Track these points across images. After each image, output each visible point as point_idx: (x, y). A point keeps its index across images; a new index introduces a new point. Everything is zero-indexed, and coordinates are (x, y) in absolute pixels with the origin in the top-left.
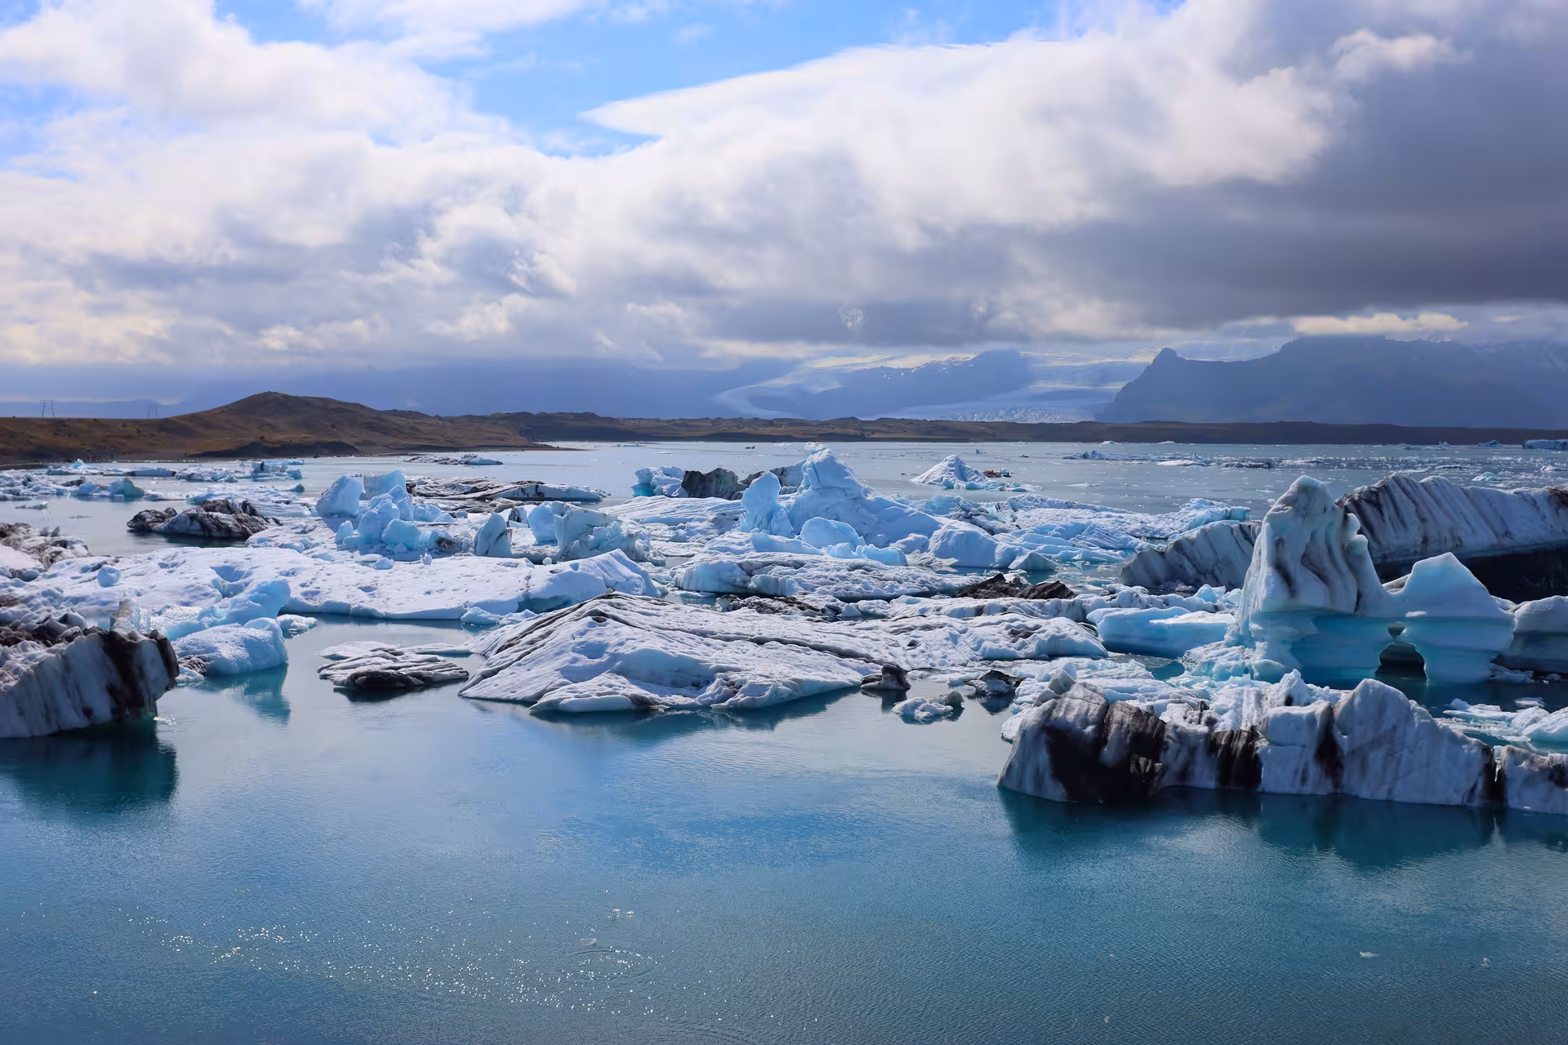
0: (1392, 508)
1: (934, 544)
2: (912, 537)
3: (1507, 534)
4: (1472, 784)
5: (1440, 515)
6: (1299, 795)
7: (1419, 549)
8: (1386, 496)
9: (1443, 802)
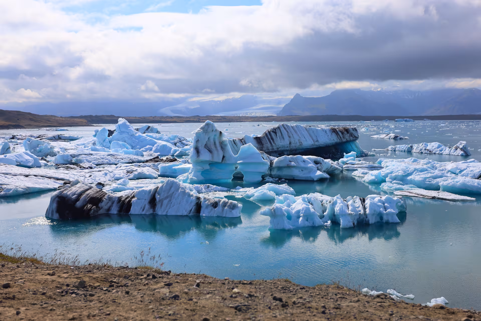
0: (280, 134)
1: (154, 149)
2: (148, 146)
3: (317, 141)
4: (191, 209)
5: (295, 136)
6: (141, 215)
7: (288, 146)
8: (279, 130)
9: (181, 214)
